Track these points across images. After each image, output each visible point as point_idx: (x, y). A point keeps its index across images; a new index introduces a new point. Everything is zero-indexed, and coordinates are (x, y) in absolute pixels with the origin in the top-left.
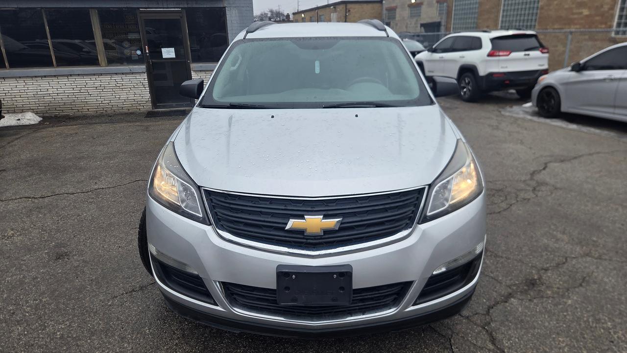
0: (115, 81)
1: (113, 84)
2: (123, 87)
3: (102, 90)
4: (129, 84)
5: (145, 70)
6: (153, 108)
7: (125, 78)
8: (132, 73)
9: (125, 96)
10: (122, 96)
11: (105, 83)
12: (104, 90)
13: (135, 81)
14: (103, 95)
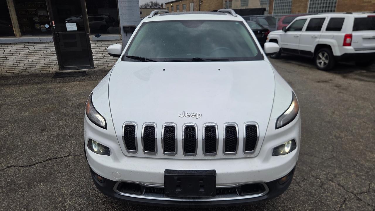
0: (28, 48)
1: (26, 51)
2: (35, 53)
3: (17, 56)
4: (40, 51)
5: (52, 40)
6: (60, 70)
7: (36, 46)
8: (42, 43)
9: (37, 61)
10: (34, 61)
11: (20, 51)
12: (19, 56)
13: (44, 49)
14: (18, 60)
